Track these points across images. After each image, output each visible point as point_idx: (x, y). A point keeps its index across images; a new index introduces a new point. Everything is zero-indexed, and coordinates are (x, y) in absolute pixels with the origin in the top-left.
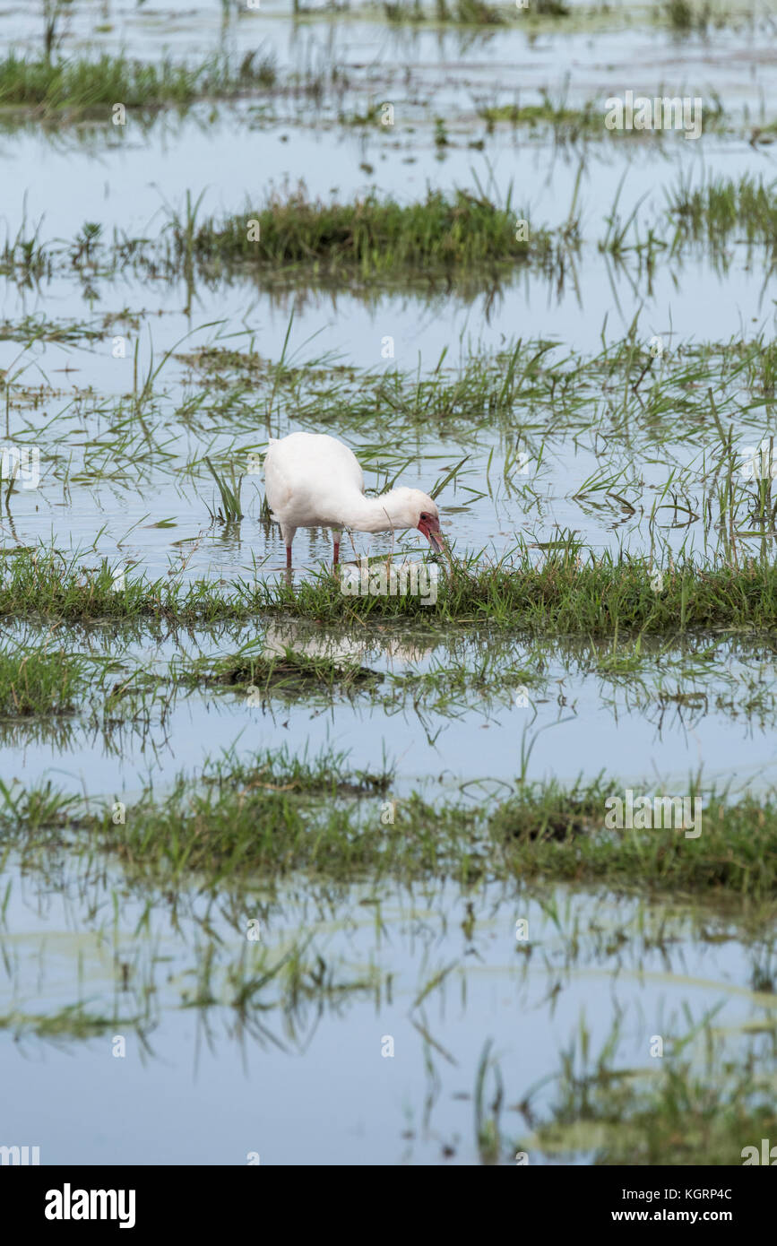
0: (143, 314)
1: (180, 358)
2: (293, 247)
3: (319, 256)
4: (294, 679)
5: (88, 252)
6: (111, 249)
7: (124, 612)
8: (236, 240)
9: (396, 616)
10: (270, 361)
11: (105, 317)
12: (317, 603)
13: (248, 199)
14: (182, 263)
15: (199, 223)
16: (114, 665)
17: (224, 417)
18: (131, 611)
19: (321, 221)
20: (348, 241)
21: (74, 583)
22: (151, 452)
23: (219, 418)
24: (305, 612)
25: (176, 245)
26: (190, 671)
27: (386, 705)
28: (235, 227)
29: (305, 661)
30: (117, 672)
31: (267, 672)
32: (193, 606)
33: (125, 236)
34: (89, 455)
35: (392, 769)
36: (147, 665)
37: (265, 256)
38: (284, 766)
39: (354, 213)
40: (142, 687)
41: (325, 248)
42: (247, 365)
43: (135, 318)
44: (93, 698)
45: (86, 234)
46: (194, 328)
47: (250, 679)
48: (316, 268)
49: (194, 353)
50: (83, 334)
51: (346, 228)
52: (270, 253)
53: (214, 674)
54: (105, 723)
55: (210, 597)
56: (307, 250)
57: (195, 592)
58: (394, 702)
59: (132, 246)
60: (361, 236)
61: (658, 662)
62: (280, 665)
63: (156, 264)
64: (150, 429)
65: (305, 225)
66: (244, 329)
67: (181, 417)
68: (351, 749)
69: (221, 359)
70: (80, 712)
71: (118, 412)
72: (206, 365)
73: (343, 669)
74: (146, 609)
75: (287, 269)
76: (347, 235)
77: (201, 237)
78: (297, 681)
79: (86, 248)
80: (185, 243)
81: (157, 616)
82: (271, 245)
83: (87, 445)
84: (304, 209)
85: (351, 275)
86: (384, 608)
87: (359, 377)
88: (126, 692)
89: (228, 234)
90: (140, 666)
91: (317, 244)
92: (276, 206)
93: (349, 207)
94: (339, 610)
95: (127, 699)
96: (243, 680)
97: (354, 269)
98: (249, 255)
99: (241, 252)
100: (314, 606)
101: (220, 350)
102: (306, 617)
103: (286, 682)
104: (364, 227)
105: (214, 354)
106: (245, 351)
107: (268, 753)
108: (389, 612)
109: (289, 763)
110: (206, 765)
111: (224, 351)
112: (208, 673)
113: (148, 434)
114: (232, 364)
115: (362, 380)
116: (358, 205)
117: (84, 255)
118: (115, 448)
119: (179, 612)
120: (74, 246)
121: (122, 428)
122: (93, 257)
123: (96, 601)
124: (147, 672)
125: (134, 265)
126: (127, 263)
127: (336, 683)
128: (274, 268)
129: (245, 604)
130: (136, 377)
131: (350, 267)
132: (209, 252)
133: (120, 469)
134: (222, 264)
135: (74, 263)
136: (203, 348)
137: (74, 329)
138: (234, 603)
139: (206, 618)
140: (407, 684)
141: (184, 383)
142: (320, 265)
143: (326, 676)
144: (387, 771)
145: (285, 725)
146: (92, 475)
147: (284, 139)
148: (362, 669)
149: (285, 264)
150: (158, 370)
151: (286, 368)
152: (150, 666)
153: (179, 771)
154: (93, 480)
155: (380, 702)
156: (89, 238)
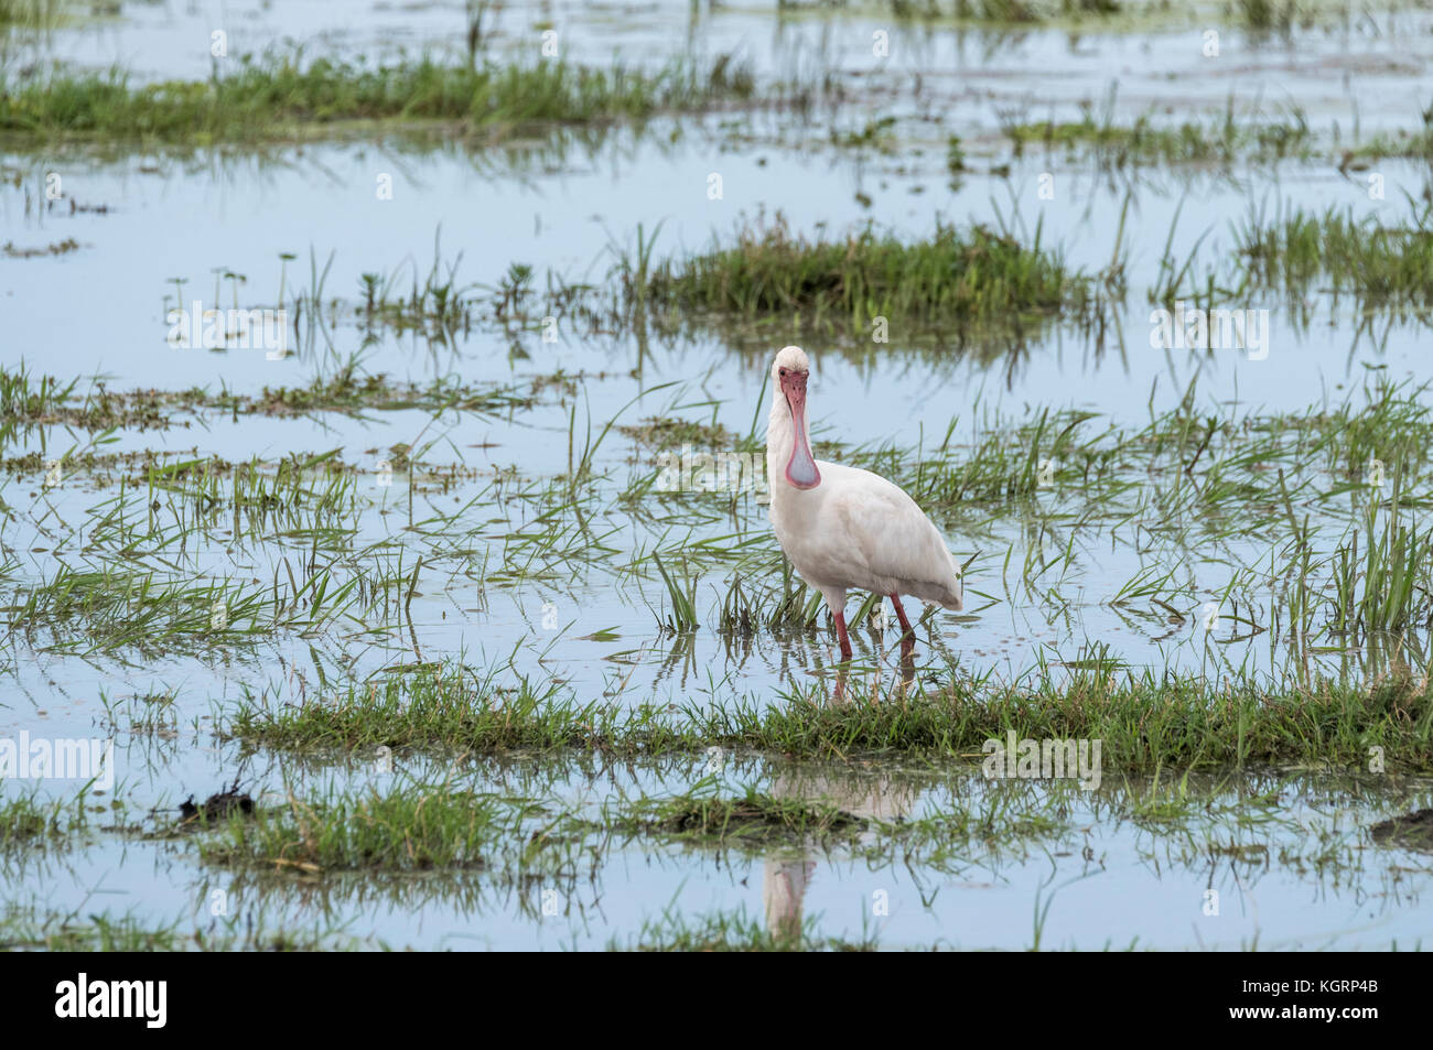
0: (580, 376)
1: (625, 430)
2: (769, 295)
3: (801, 307)
4: (756, 826)
5: (516, 300)
6: (544, 297)
7: (548, 744)
8: (698, 287)
9: (885, 749)
10: (737, 435)
11: (534, 380)
12: (787, 733)
13: (715, 236)
14: (631, 315)
15: (653, 265)
16: (533, 807)
17: (679, 504)
18: (557, 741)
19: (805, 262)
20: (839, 287)
21: (487, 706)
22: (587, 547)
23: (673, 505)
24: (772, 744)
25: (624, 293)
26: (627, 816)
27: (869, 858)
28: (699, 271)
29: (770, 804)
30: (538, 816)
31: (723, 818)
32: (634, 735)
33: (561, 282)
34: (510, 550)
35: (875, 937)
36: (574, 808)
37: (734, 306)
38: (740, 931)
39: (846, 253)
40: (567, 834)
41: (809, 296)
42: (709, 440)
43: (571, 382)
44: (506, 848)
45: (513, 278)
47: (701, 826)
48: (797, 322)
49: (644, 424)
50: (506, 402)
51: (835, 271)
52: (741, 302)
53: (658, 819)
54: (521, 878)
55: (654, 724)
56: (787, 299)
57: (635, 718)
58: (880, 855)
59: (570, 293)
60: (854, 280)
61: (1208, 807)
62: (740, 809)
63: (600, 316)
64: (586, 517)
65: (782, 268)
67: (624, 504)
68: (823, 912)
69: (676, 432)
70: (490, 866)
71: (548, 497)
72: (658, 440)
73: (817, 814)
74: (575, 740)
75: (762, 322)
76: (836, 281)
77: (656, 282)
78: (760, 828)
79: (514, 295)
80: (636, 289)
81: (589, 748)
82: (742, 293)
83: (508, 537)
84: (783, 248)
85: (839, 329)
86: (870, 739)
87: (848, 456)
88: (548, 842)
89: (690, 278)
90: (565, 808)
91: (798, 291)
92: (749, 245)
93: (839, 245)
94: (815, 742)
95: (549, 850)
96: (693, 826)
97: (845, 323)
98: (715, 304)
99: (705, 302)
100: (784, 736)
101: (675, 421)
102: (774, 750)
103: (747, 830)
104: (857, 271)
105: (668, 426)
106: (707, 423)
107: (721, 916)
108: (876, 744)
109: (747, 928)
110: (643, 932)
111: (681, 423)
112: (650, 818)
113: (583, 524)
114: (690, 439)
115: (851, 460)
116: (850, 243)
117: (511, 304)
118: (542, 541)
119: (616, 743)
120: (498, 293)
121: (552, 518)
122: (521, 307)
123: (513, 730)
124: (575, 816)
125: (573, 317)
126: (563, 313)
127: (809, 831)
128: (745, 321)
129: (699, 733)
130: (571, 455)
131: (839, 320)
132: (665, 301)
133: (549, 567)
134: (681, 315)
135: (498, 313)
136: (655, 419)
137: (495, 396)
138: (685, 732)
139: (650, 750)
140: (897, 832)
141: (631, 461)
142: (801, 317)
143: (796, 822)
144: (868, 939)
145: (744, 882)
146: (513, 574)
147: (762, 163)
148: (841, 813)
149: (758, 316)
150: (597, 445)
151: (757, 443)
152: (578, 809)
153: (610, 938)
154: (514, 580)
155: (862, 854)
156: (517, 283)
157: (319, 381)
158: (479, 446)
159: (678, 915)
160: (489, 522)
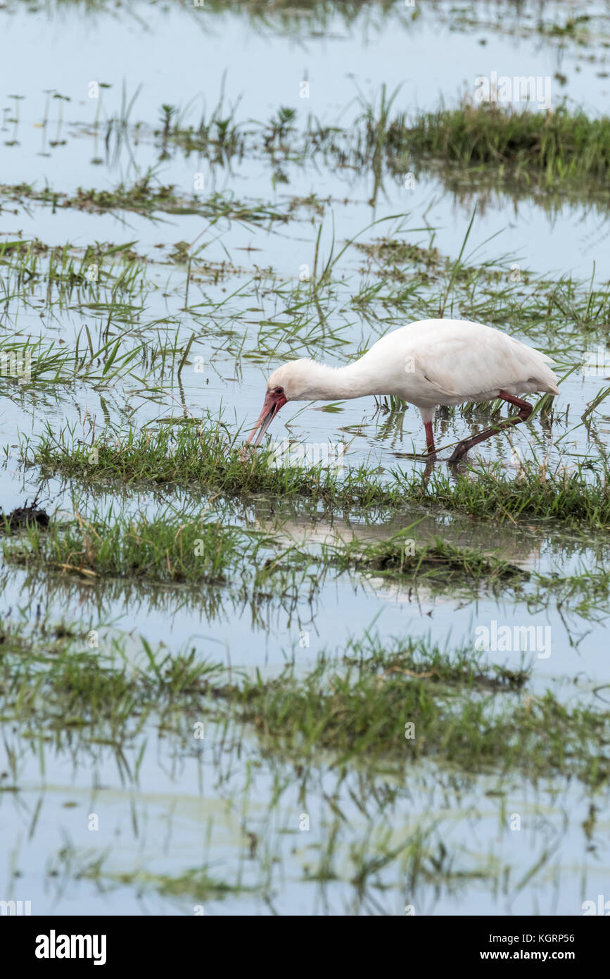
0: (328, 201)
1: (360, 247)
2: (481, 149)
3: (506, 160)
4: (442, 570)
5: (282, 135)
6: (304, 135)
7: (283, 490)
8: (426, 137)
9: (547, 518)
10: (448, 258)
12: (471, 498)
13: (442, 98)
14: (372, 155)
15: (392, 117)
16: (268, 540)
17: (398, 308)
18: (290, 489)
19: (511, 125)
20: (536, 147)
21: (236, 457)
22: (324, 337)
23: (393, 309)
24: (459, 506)
25: (367, 136)
26: (341, 553)
27: (530, 603)
28: (427, 125)
29: (454, 554)
30: (271, 547)
31: (417, 562)
32: (351, 490)
33: (318, 124)
34: (263, 333)
35: (530, 667)
36: (300, 544)
37: (452, 155)
38: (424, 654)
39: (544, 120)
40: (293, 564)
41: (512, 152)
42: (425, 260)
43: (320, 204)
44: (244, 570)
45: (281, 118)
46: (377, 219)
47: (399, 567)
48: (501, 171)
49: (375, 243)
50: (268, 216)
51: (535, 135)
52: (458, 153)
53: (365, 558)
54: (254, 596)
55: (368, 483)
56: (494, 153)
57: (353, 476)
58: (538, 601)
59: (324, 134)
60: (549, 143)
62: (430, 556)
63: (347, 154)
64: (325, 313)
65: (493, 128)
66: (424, 226)
67: (356, 305)
69: (400, 252)
70: (230, 583)
71: (296, 295)
72: (385, 257)
73: (491, 565)
74: (304, 489)
75: (474, 169)
76: (535, 142)
77: (392, 130)
78: (445, 572)
79: (280, 131)
80: (376, 135)
81: (315, 497)
82: (460, 145)
83: (262, 323)
84: (495, 113)
85: (535, 181)
86: (537, 509)
87: (533, 282)
88: (278, 568)
89: (419, 130)
90: (293, 543)
91: (504, 147)
92: (468, 107)
93: (539, 114)
94: (492, 507)
95: (278, 575)
96: (392, 566)
97: (539, 177)
98: (438, 152)
99: (430, 150)
100: (468, 500)
101: (400, 242)
102: (460, 511)
103: (435, 572)
104: (552, 135)
105: (394, 246)
106: (425, 246)
107: (410, 640)
108: (541, 513)
109: (429, 651)
110: (348, 646)
111: (404, 245)
112: (359, 556)
113: (322, 318)
114: (410, 257)
115: (536, 285)
116: (548, 114)
117: (277, 137)
118: (289, 329)
119: (336, 495)
120: (268, 128)
121: (298, 311)
122: (285, 141)
123: (256, 477)
124: (300, 550)
125: (325, 153)
126: (318, 149)
127: (483, 578)
128: (461, 168)
129: (402, 491)
130: (316, 262)
131: (535, 174)
132: (399, 146)
133: (292, 350)
134: (411, 158)
135: (266, 145)
136: (384, 240)
137: (259, 210)
138: (391, 491)
139: (362, 502)
140: (552, 585)
141: (363, 271)
142: (505, 169)
143: (474, 570)
144: (524, 668)
145: (429, 614)
146: (264, 353)
148: (510, 566)
149: (471, 165)
150: (338, 258)
151: (462, 266)
152: (303, 545)
153: (322, 649)
154: (265, 358)
155: (524, 599)
156: (284, 121)
157: (122, 187)
158: (245, 249)
159: (377, 635)
160: (248, 310)
